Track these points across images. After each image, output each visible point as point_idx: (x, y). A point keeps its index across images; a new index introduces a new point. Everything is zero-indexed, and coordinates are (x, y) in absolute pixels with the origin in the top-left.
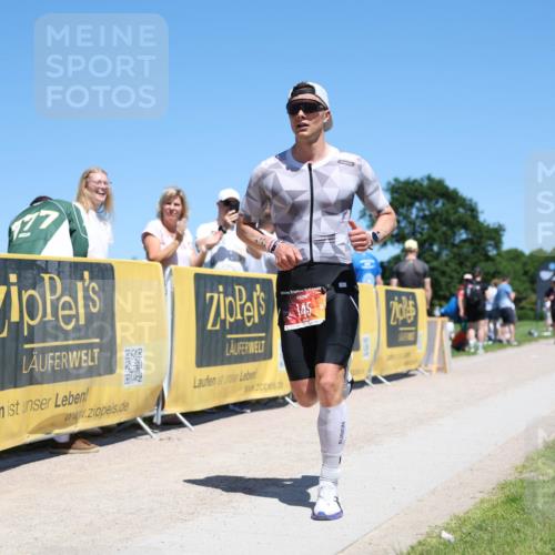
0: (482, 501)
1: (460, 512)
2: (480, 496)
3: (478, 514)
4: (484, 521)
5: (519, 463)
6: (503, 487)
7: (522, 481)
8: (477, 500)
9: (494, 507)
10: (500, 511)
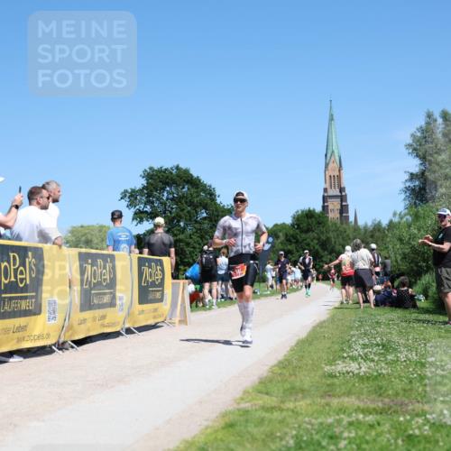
0: (207, 428)
2: (206, 423)
3: (202, 438)
4: (206, 444)
5: (238, 396)
6: (224, 415)
7: (239, 410)
8: (203, 427)
9: (216, 431)
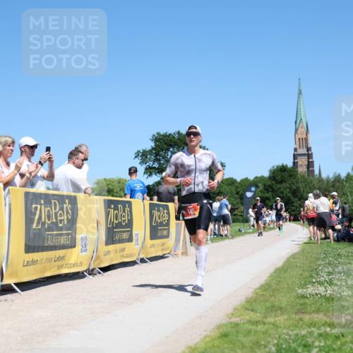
0: (206, 337)
1: (192, 343)
2: (205, 333)
3: (203, 345)
4: (206, 349)
5: (230, 312)
6: (219, 327)
7: (231, 323)
8: (202, 336)
9: (213, 340)
10: (216, 343)
